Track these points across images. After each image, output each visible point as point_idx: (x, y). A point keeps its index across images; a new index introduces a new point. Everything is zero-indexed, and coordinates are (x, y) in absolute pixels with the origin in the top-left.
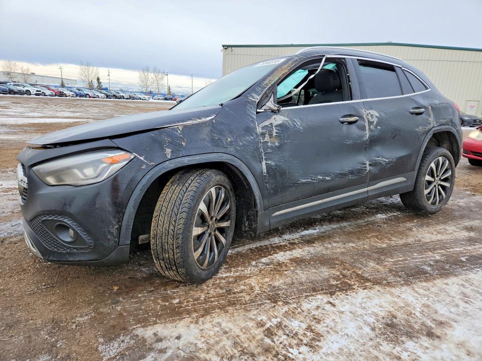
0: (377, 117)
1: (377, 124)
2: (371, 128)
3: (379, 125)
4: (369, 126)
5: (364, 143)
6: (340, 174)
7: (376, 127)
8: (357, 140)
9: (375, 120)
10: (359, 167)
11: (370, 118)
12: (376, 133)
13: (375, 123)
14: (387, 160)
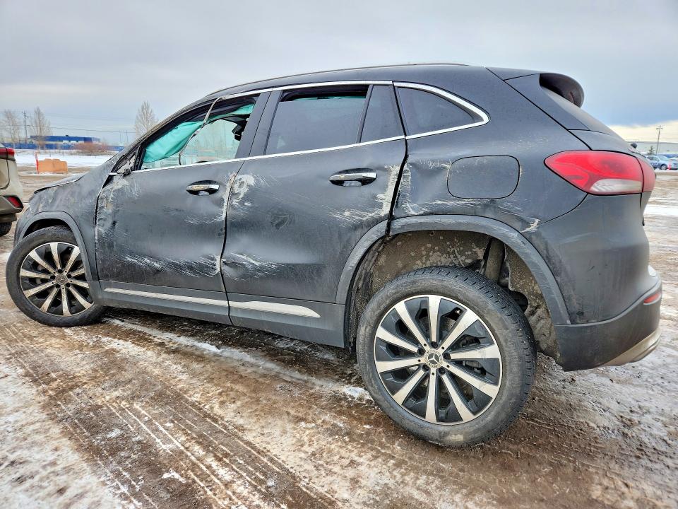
0: (248, 186)
1: (246, 198)
2: (234, 203)
3: (248, 200)
4: (230, 199)
5: (216, 225)
6: (173, 263)
7: (242, 202)
8: (206, 220)
9: (243, 191)
10: (202, 261)
11: (236, 186)
12: (241, 213)
13: (241, 196)
14: (257, 264)
